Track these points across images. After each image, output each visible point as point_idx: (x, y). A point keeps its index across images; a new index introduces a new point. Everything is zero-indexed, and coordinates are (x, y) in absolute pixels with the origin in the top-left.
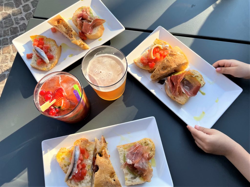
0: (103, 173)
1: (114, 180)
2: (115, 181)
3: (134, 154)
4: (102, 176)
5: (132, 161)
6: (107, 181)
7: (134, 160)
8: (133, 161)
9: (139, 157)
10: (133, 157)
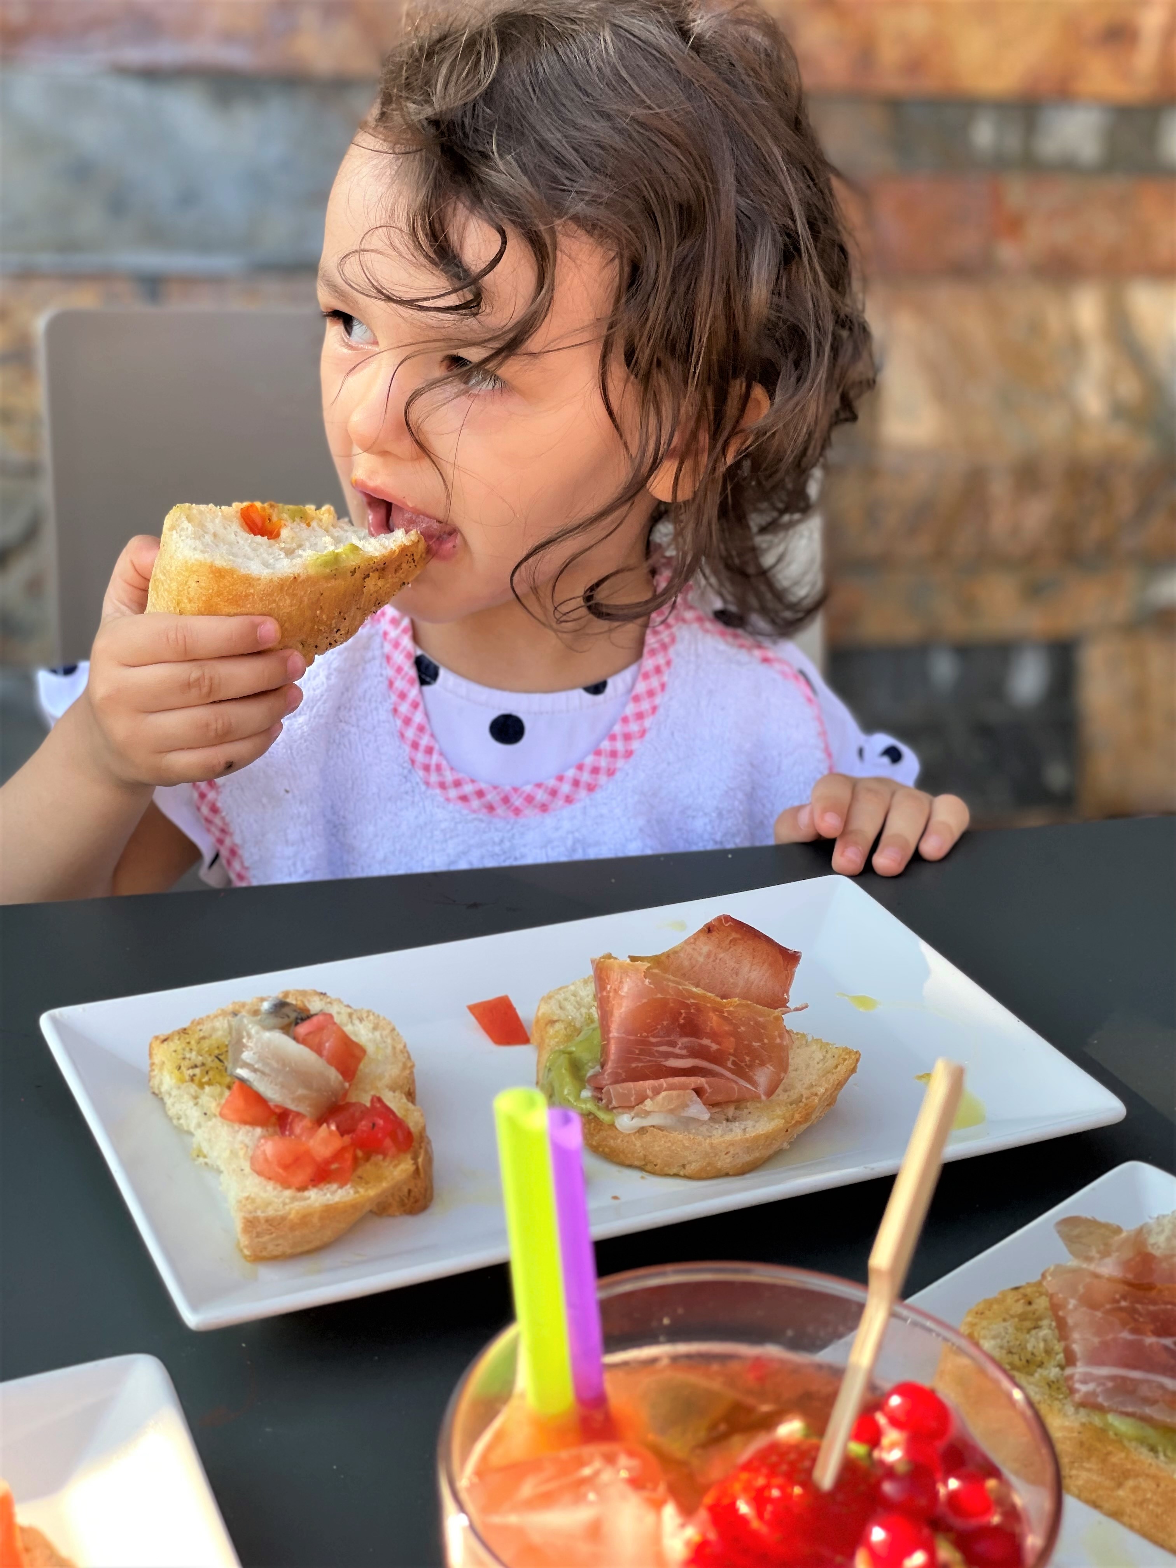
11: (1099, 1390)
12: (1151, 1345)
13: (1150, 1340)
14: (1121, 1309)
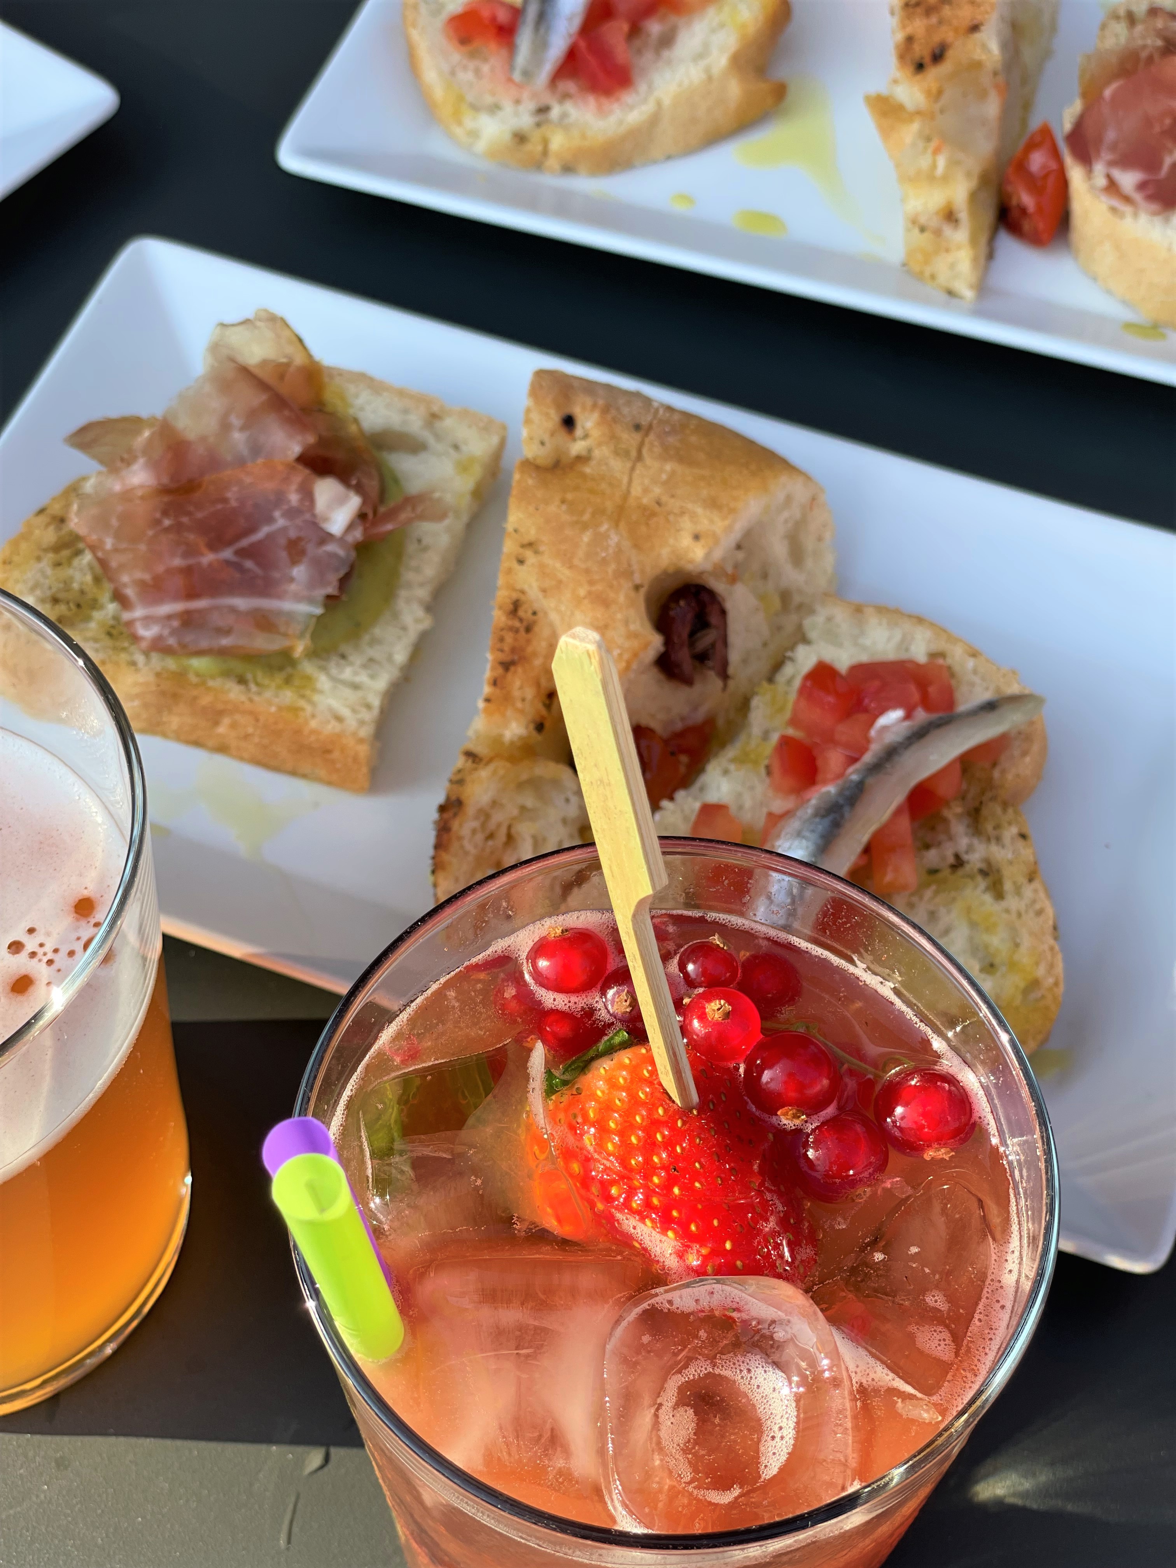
0: (631, 502)
1: (569, 422)
2: (567, 411)
3: (243, 553)
4: (657, 491)
5: (308, 495)
6: (637, 437)
7: (280, 498)
8: (294, 498)
9: (225, 500)
10: (269, 536)
11: (166, 632)
12: (210, 565)
13: (208, 558)
14: (167, 530)
